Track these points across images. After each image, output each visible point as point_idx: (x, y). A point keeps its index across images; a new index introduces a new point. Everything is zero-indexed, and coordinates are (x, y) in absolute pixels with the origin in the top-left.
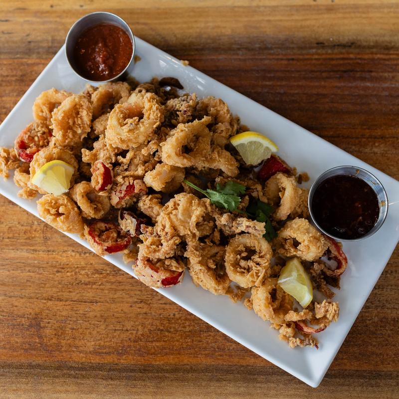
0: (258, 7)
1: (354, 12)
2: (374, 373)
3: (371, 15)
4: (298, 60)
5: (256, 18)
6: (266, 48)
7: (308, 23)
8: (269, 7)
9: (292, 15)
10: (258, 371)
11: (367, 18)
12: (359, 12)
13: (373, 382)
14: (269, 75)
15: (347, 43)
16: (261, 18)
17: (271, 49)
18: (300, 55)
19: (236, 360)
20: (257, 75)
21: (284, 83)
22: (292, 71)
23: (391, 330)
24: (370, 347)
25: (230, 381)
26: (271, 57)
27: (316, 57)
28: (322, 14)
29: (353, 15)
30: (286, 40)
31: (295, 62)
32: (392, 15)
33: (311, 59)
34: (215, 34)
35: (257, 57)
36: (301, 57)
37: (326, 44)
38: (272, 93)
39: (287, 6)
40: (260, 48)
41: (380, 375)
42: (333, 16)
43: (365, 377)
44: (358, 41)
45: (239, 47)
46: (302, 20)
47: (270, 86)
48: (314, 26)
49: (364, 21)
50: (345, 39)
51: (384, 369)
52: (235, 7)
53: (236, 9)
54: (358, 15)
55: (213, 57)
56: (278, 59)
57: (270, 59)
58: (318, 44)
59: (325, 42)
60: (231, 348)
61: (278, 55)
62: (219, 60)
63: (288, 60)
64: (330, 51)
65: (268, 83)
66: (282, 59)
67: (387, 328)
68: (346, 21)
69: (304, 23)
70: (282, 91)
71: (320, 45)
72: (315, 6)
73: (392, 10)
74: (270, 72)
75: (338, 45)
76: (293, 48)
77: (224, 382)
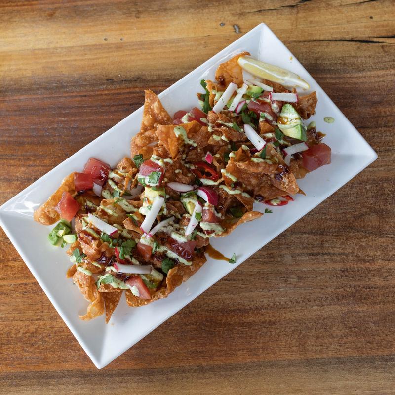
0: (56, 48)
1: (140, 49)
2: (148, 370)
3: (155, 51)
4: (90, 96)
5: (54, 59)
6: (63, 87)
7: (99, 61)
8: (65, 48)
9: (86, 54)
10: (50, 375)
11: (151, 53)
12: (145, 49)
13: (147, 378)
14: (64, 112)
15: (133, 78)
16: (58, 59)
17: (67, 87)
18: (92, 91)
19: (31, 367)
20: (54, 112)
21: (77, 118)
22: (85, 107)
23: (163, 333)
24: (145, 348)
25: (27, 385)
26: (67, 95)
27: (106, 92)
28: (112, 52)
29: (139, 52)
30: (79, 79)
31: (87, 99)
32: (174, 49)
33: (102, 95)
34: (17, 76)
35: (54, 95)
36: (92, 93)
37: (115, 80)
38: (66, 128)
39: (81, 46)
40: (57, 87)
41: (153, 372)
42: (121, 53)
43: (140, 374)
44: (143, 75)
45: (38, 87)
46: (94, 59)
47: (65, 121)
48: (105, 64)
49: (149, 57)
50: (131, 75)
51: (157, 367)
52: (35, 50)
53: (36, 52)
54: (144, 51)
55: (15, 98)
56: (72, 97)
57: (65, 97)
58: (107, 80)
59: (114, 78)
60: (28, 357)
61: (73, 92)
62: (20, 100)
63: (82, 96)
64: (118, 87)
65: (63, 119)
66: (76, 96)
67: (160, 331)
68: (133, 58)
69: (95, 62)
70: (75, 126)
71: (109, 81)
72: (106, 44)
73: (174, 45)
74: (64, 108)
75: (125, 81)
76: (86, 86)
77: (22, 387)
